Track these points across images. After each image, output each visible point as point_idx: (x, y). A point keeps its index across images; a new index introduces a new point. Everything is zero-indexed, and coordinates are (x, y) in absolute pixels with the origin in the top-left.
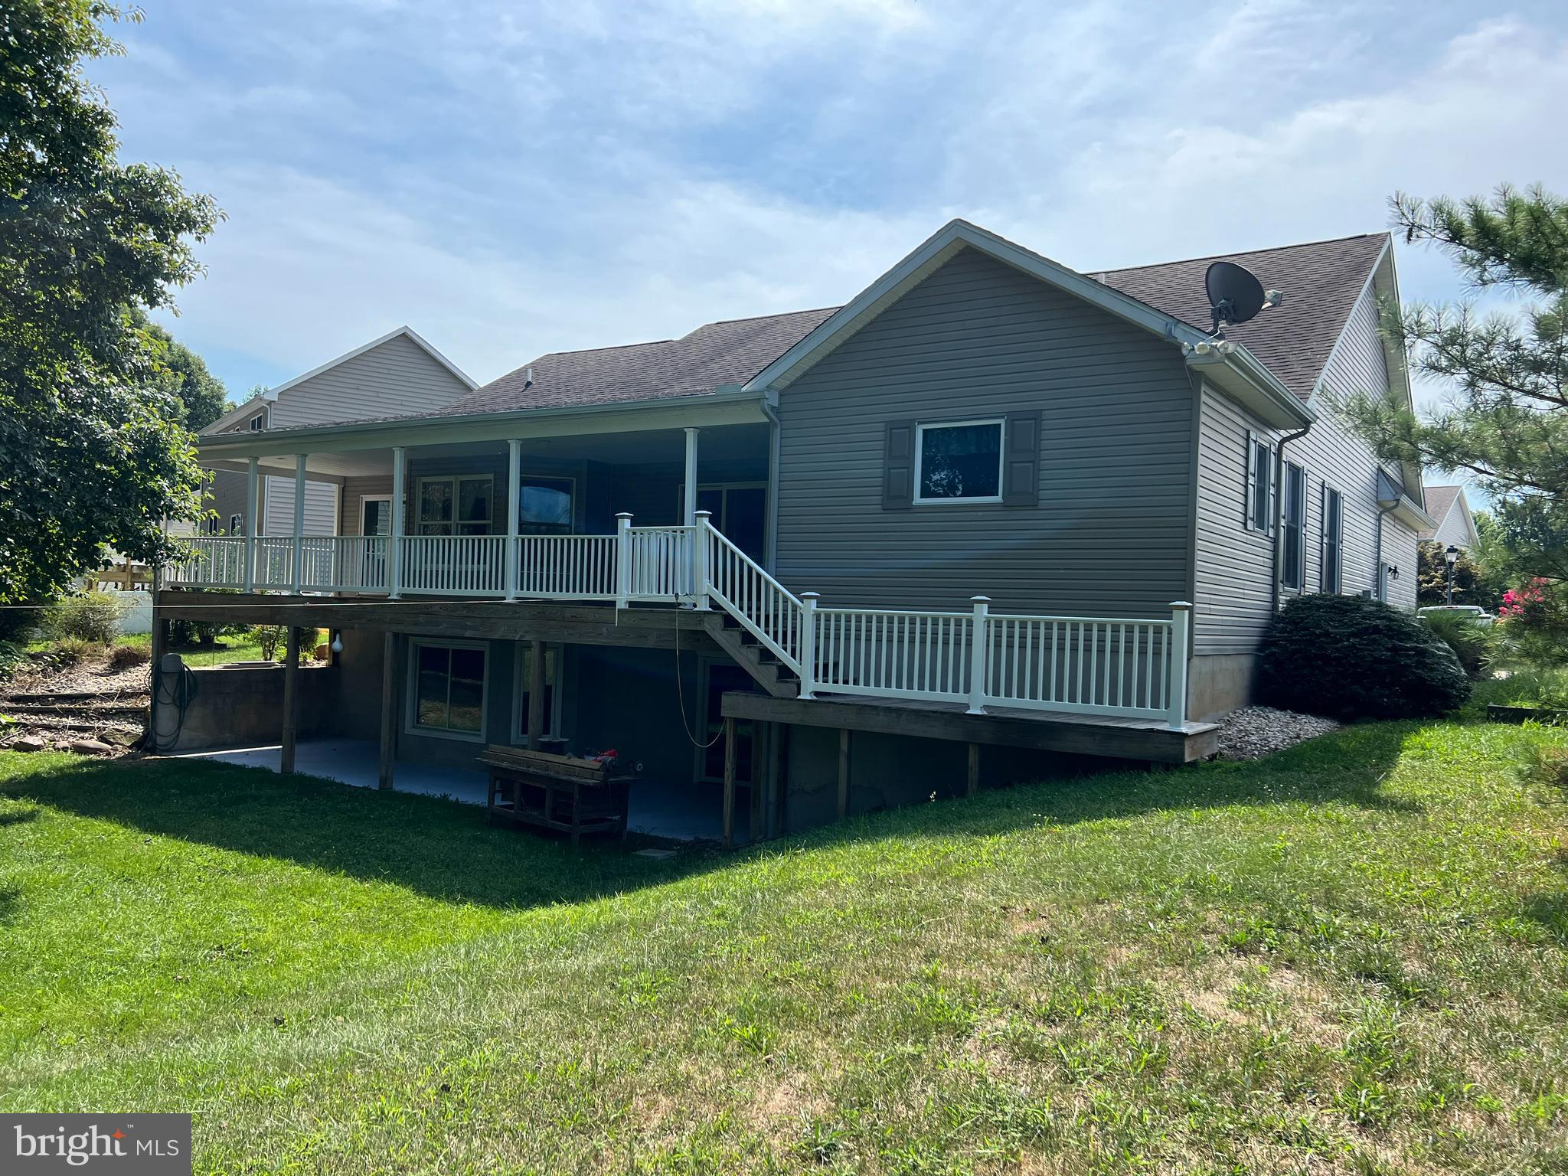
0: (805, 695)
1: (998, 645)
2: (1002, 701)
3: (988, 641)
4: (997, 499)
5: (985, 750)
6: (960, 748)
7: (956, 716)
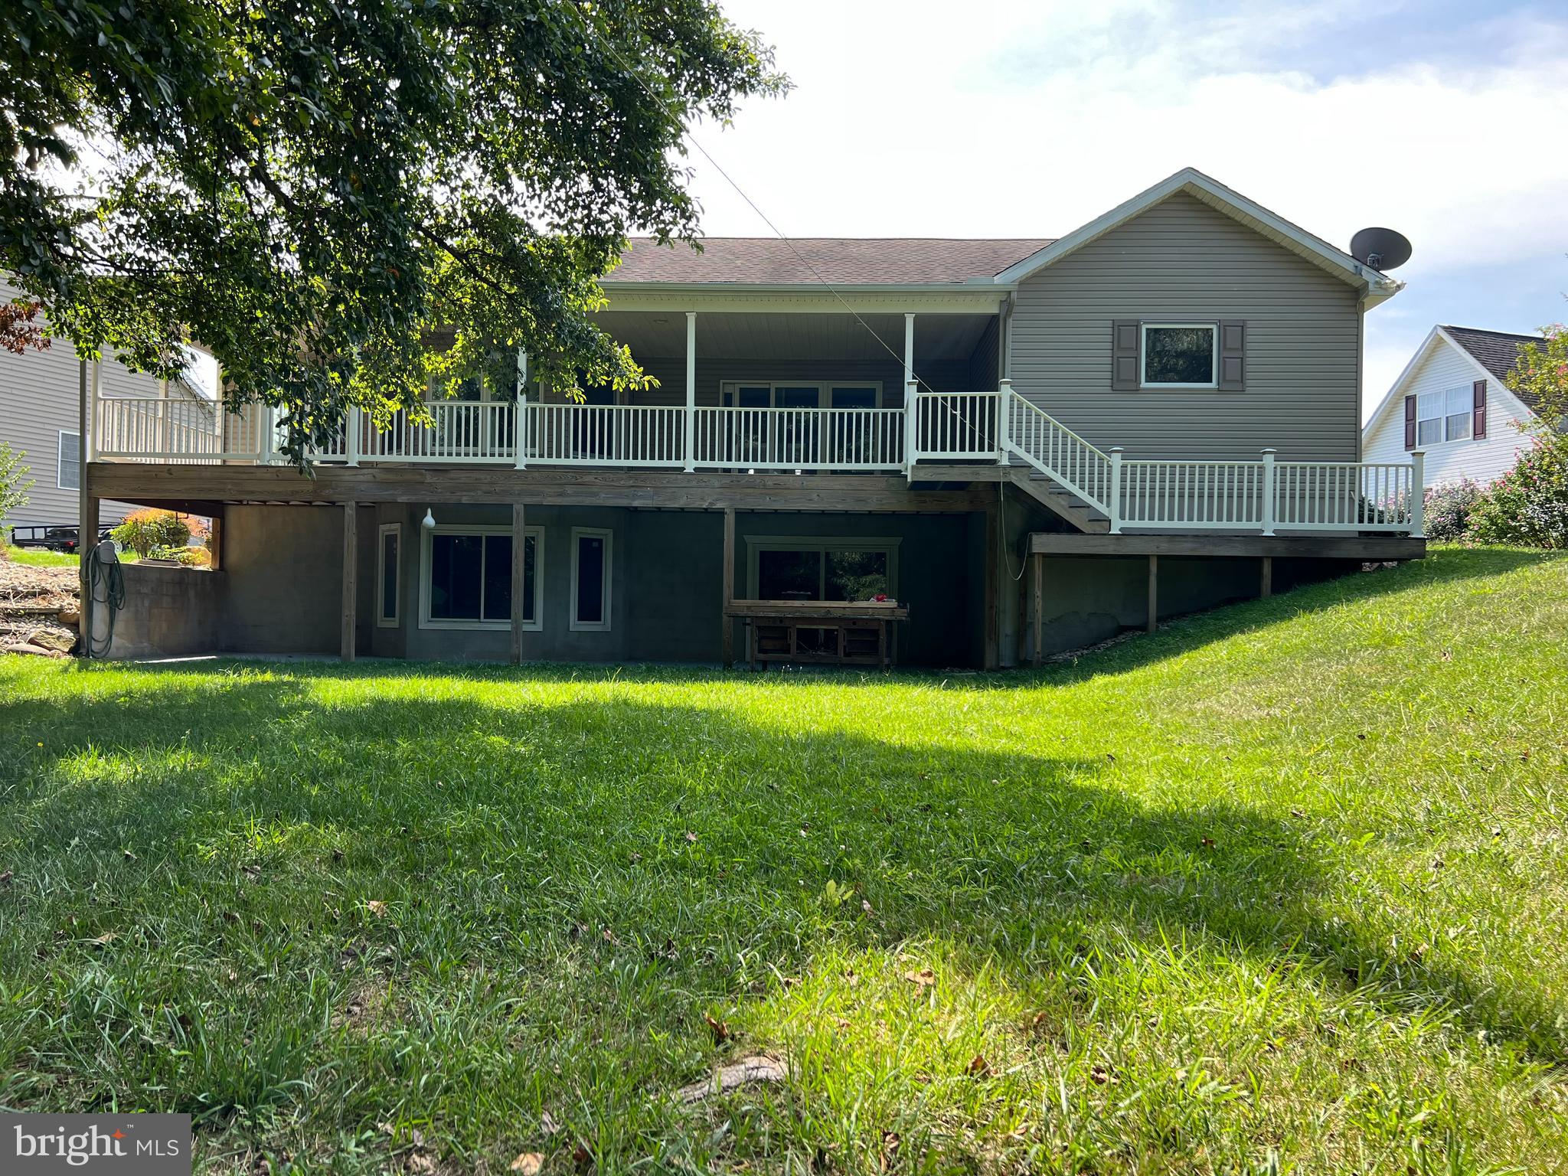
0: (1115, 530)
1: (1283, 497)
2: (1287, 525)
3: (1275, 494)
4: (1213, 385)
5: (1276, 561)
6: (1257, 561)
7: (1254, 537)
